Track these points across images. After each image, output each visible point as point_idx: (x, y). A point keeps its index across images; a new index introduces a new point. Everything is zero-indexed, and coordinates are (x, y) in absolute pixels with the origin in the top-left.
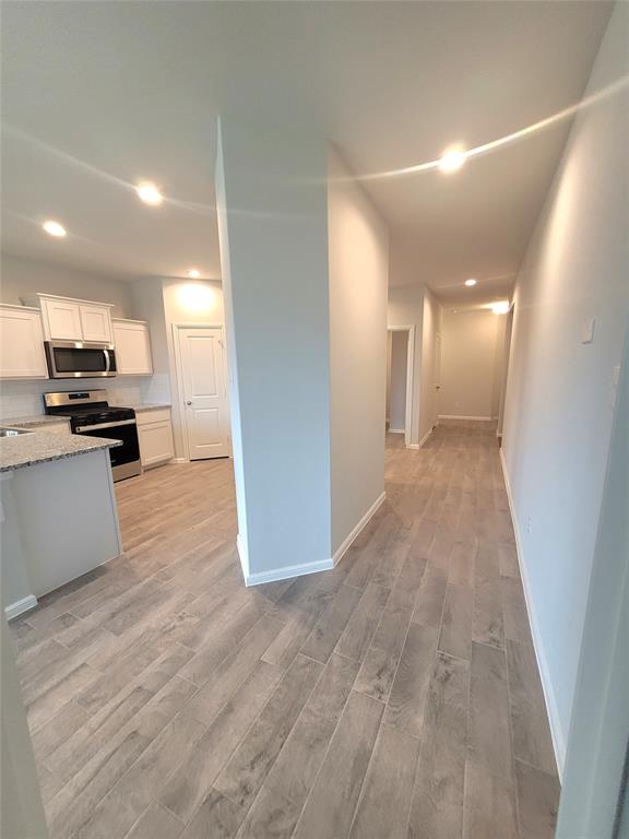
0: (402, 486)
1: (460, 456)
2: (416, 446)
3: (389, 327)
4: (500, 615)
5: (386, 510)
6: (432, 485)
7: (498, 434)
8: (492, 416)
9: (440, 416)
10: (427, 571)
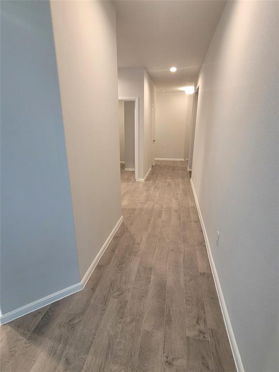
0: (134, 210)
1: (169, 185)
2: (143, 180)
3: (120, 98)
4: (203, 308)
5: (123, 229)
6: (153, 208)
7: (189, 169)
8: (184, 158)
9: (156, 159)
10: (153, 278)
